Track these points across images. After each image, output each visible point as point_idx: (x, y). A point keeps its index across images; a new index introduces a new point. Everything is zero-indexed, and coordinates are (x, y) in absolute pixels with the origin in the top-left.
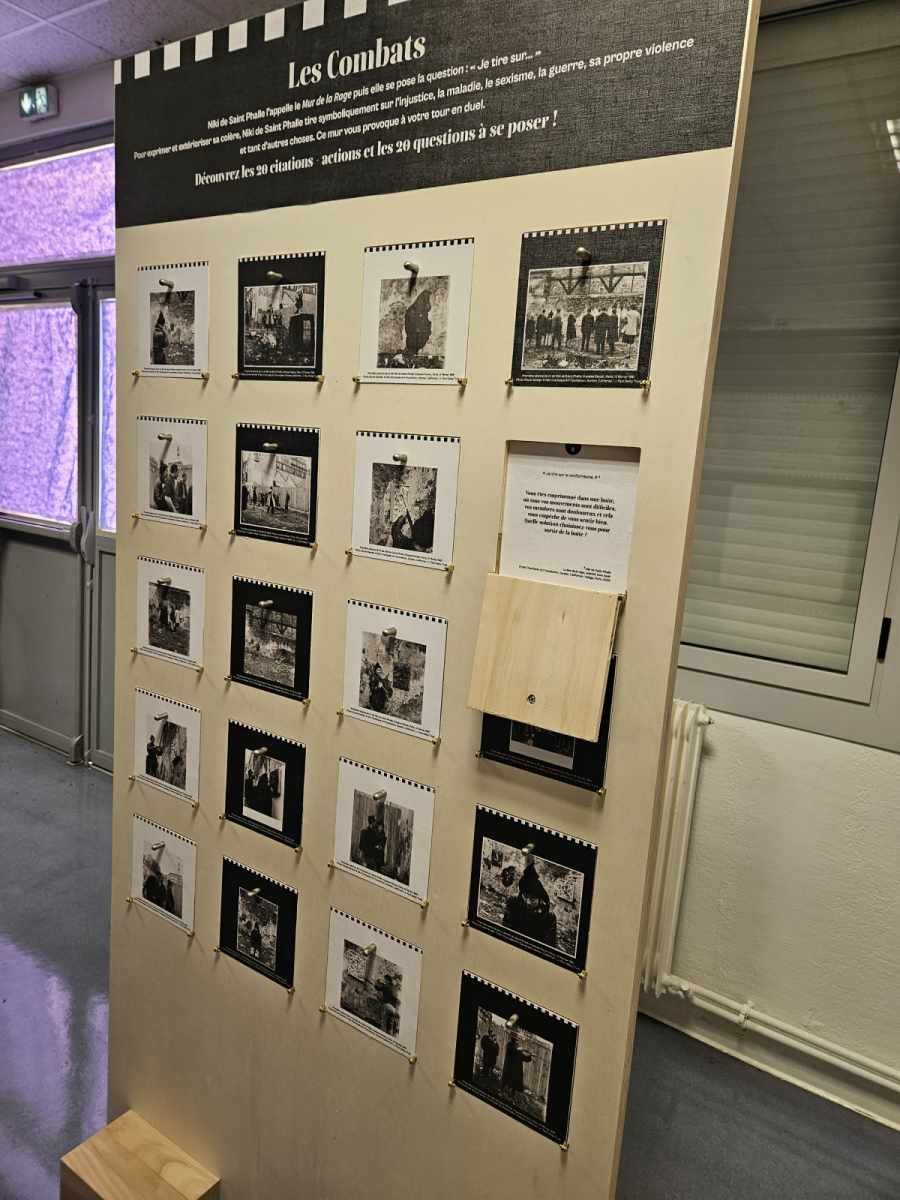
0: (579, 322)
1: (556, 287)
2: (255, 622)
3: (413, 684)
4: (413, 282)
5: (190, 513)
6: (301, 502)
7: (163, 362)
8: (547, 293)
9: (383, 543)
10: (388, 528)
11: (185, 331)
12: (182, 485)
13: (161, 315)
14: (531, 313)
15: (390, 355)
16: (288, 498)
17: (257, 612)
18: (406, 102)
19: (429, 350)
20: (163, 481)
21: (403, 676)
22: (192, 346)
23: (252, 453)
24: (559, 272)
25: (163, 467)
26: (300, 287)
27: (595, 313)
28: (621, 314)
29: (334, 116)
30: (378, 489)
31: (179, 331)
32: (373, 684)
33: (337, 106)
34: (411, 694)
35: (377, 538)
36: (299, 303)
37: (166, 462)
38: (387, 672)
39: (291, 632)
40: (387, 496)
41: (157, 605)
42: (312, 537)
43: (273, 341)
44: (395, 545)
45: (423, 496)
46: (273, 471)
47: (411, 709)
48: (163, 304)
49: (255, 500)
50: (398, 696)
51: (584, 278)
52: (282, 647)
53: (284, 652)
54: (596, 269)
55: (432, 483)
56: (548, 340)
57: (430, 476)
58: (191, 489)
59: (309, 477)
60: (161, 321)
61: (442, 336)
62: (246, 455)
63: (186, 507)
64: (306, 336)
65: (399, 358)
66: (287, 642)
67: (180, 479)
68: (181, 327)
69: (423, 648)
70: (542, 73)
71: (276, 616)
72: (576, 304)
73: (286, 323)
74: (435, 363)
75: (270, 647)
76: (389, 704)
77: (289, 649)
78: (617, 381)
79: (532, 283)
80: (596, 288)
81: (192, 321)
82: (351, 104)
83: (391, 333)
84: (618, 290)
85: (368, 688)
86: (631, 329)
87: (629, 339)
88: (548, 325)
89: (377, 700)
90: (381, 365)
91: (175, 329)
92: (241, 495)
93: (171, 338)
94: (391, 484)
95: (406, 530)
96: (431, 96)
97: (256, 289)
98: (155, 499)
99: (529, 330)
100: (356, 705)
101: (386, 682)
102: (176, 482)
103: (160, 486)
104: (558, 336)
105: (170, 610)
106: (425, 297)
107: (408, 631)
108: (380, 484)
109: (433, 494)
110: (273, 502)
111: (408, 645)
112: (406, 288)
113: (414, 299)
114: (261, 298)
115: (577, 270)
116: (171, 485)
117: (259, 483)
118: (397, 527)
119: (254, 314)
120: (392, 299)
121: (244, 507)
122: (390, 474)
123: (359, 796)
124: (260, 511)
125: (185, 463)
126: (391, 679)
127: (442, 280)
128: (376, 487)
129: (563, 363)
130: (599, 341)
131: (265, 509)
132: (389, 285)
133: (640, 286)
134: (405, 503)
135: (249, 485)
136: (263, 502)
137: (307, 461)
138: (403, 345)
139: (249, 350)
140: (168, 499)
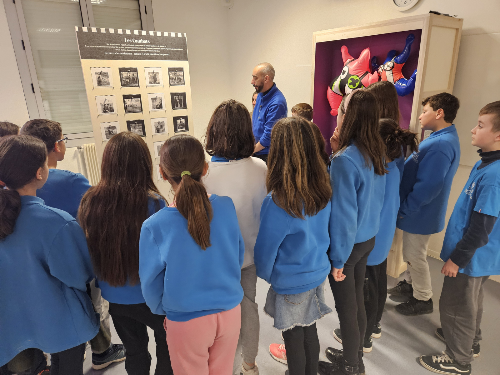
0: (176, 78)
1: (173, 74)
2: (133, 127)
3: (163, 127)
4: (153, 72)
5: (113, 112)
6: (139, 105)
7: (101, 85)
8: (172, 75)
9: (155, 109)
10: (155, 107)
11: (107, 79)
12: (110, 107)
13: (99, 76)
14: (170, 77)
15: (151, 83)
16: (136, 105)
17: (133, 125)
18: (148, 48)
19: (157, 82)
20: (105, 107)
21: (162, 127)
22: (109, 82)
23: (127, 99)
24: (173, 72)
25: (105, 105)
26: (133, 73)
27: (178, 77)
28: (181, 77)
29: (135, 48)
30: (153, 101)
31: (105, 80)
32: (157, 129)
33: (136, 47)
34: (163, 129)
35: (154, 108)
36: (133, 75)
37: (105, 104)
38: (159, 127)
39: (141, 126)
40: (154, 102)
41: (107, 131)
42: (142, 111)
43: (129, 81)
44: (157, 109)
45: (160, 101)
46: (132, 102)
47: (164, 131)
48: (100, 74)
49: (129, 107)
50: (161, 130)
51: (176, 73)
52: (139, 129)
53: (140, 130)
54: (177, 72)
55: (161, 99)
56: (173, 80)
57: (161, 98)
58: (113, 108)
59: (140, 102)
60: (99, 77)
61: (159, 80)
62: (125, 100)
63: (112, 111)
64: (135, 80)
65: (153, 83)
66: (140, 128)
67: (110, 106)
68: (105, 79)
69: (164, 122)
70: (167, 49)
71: (137, 125)
72: (176, 76)
73: (131, 78)
74: (159, 83)
75: (137, 130)
76: (160, 131)
77: (141, 129)
78: (182, 85)
79: (170, 73)
80: (178, 74)
81: (108, 78)
82: (138, 47)
83: (151, 79)
84: (180, 75)
85: (156, 130)
86: (182, 79)
87: (182, 80)
88: (173, 78)
89: (158, 131)
90: (150, 84)
91: (104, 79)
92: (126, 107)
93: (102, 81)
94: (155, 100)
95: (158, 106)
96: (151, 48)
97: (123, 73)
98: (103, 111)
99: (171, 79)
100: (155, 133)
101: (159, 128)
102: (109, 107)
103: (104, 108)
104: (174, 80)
105: (111, 131)
106: (155, 74)
107: (161, 120)
108: (153, 100)
109: (161, 101)
110: (133, 107)
111: (162, 122)
112: (152, 73)
113: (154, 75)
114: (125, 74)
115: (175, 72)
116: (107, 108)
117: (129, 104)
118: (157, 106)
119: (124, 77)
120: (150, 75)
121: (127, 108)
122: (154, 99)
123: (158, 146)
124: (130, 109)
125: (111, 103)
126: (160, 128)
127: (158, 73)
128: (152, 101)
129: (176, 83)
130: (179, 80)
131: (131, 108)
132: (149, 73)
133: (182, 75)
134: (157, 103)
135: (127, 105)
136: (131, 107)
137: (139, 99)
138: (153, 81)
139: (123, 82)
140: (107, 110)
